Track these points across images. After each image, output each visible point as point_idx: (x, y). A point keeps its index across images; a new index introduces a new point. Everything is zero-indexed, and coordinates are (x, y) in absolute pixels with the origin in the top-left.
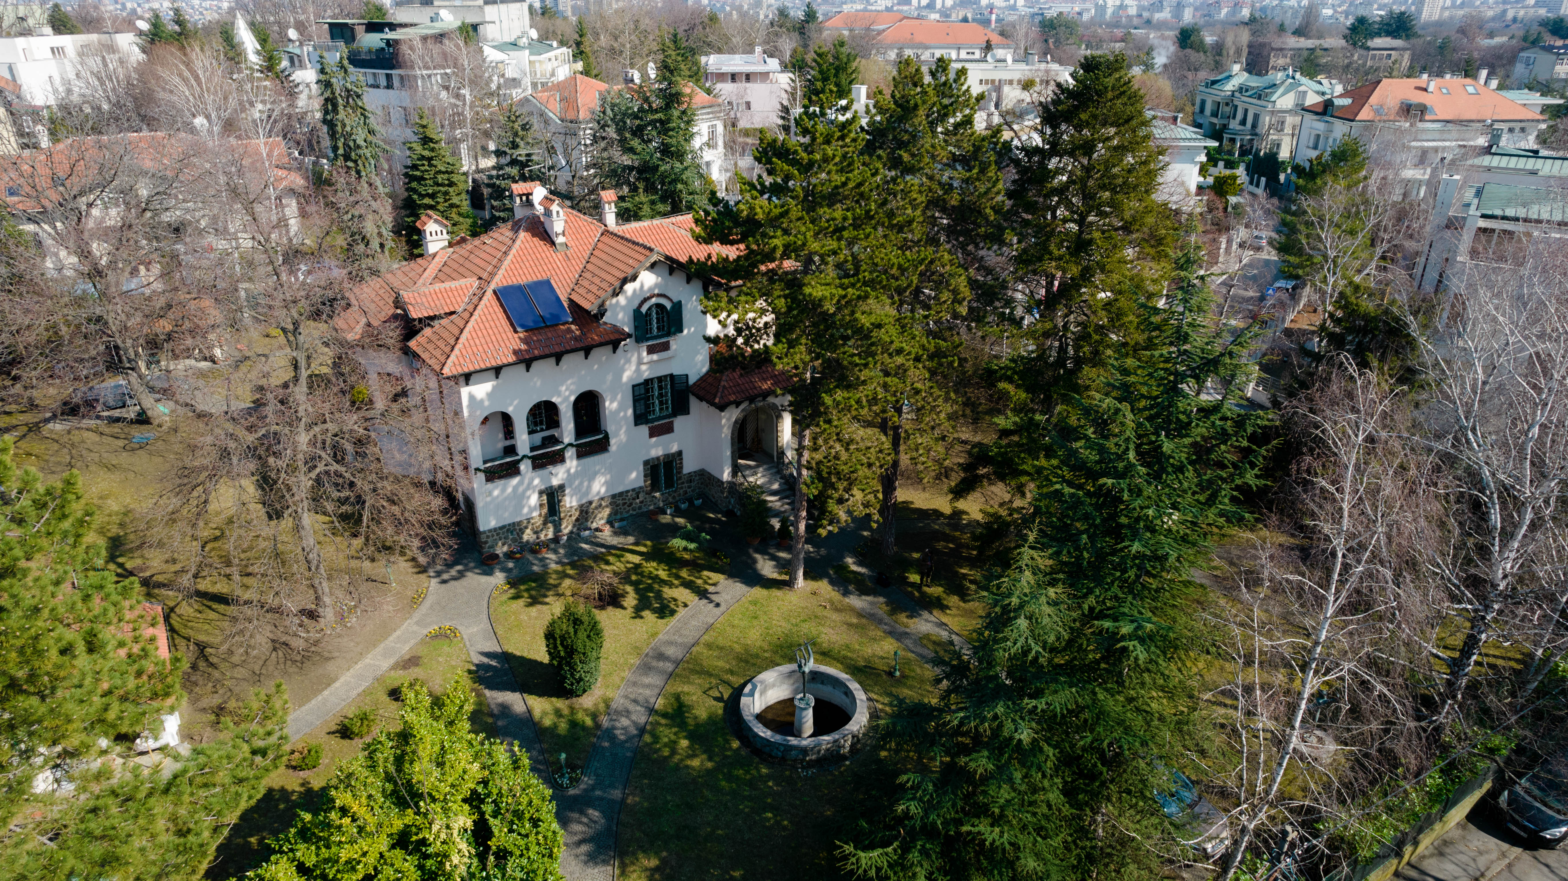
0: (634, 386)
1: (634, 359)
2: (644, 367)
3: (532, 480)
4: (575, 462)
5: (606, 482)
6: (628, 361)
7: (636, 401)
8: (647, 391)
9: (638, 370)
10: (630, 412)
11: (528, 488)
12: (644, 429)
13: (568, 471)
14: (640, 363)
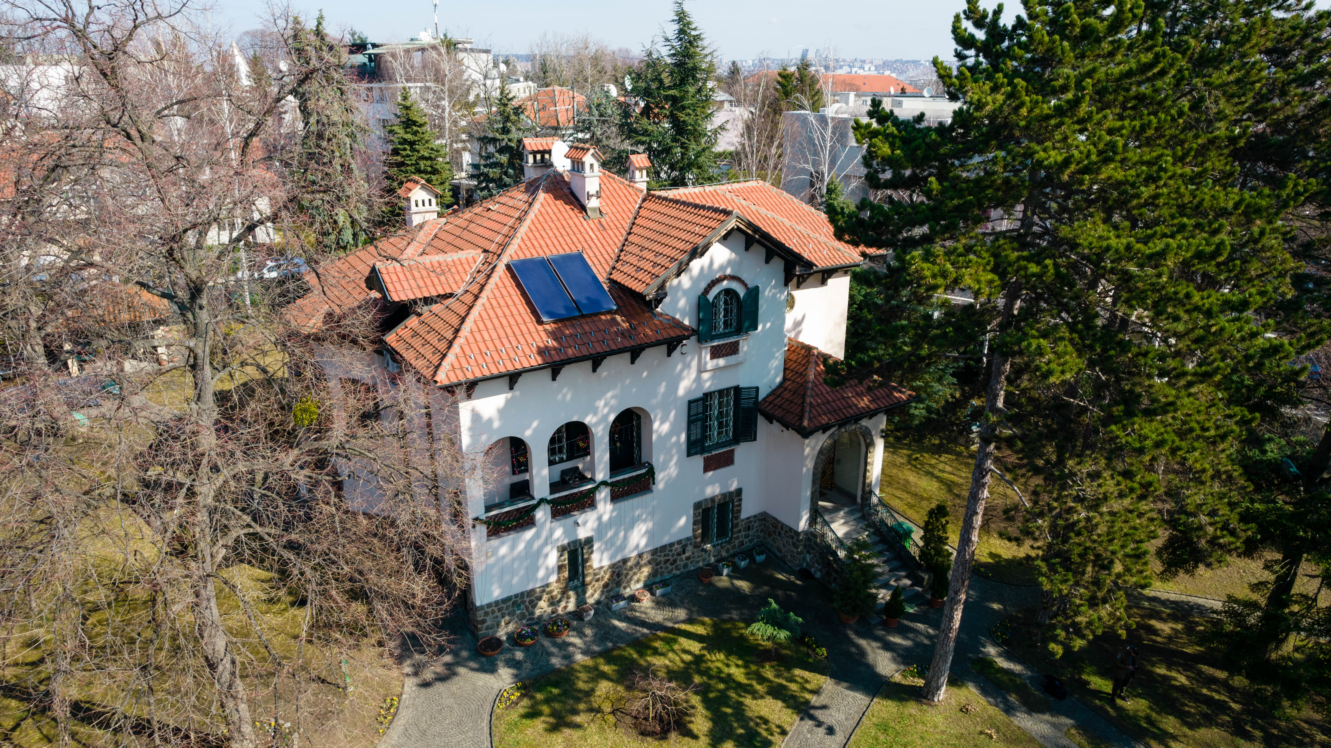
0: (690, 402)
1: (694, 363)
2: (706, 376)
3: (552, 532)
4: (609, 507)
5: (647, 532)
6: (687, 366)
7: (691, 422)
8: (705, 408)
9: (698, 379)
10: (683, 437)
11: (546, 543)
12: (698, 461)
13: (600, 518)
14: (701, 371)
